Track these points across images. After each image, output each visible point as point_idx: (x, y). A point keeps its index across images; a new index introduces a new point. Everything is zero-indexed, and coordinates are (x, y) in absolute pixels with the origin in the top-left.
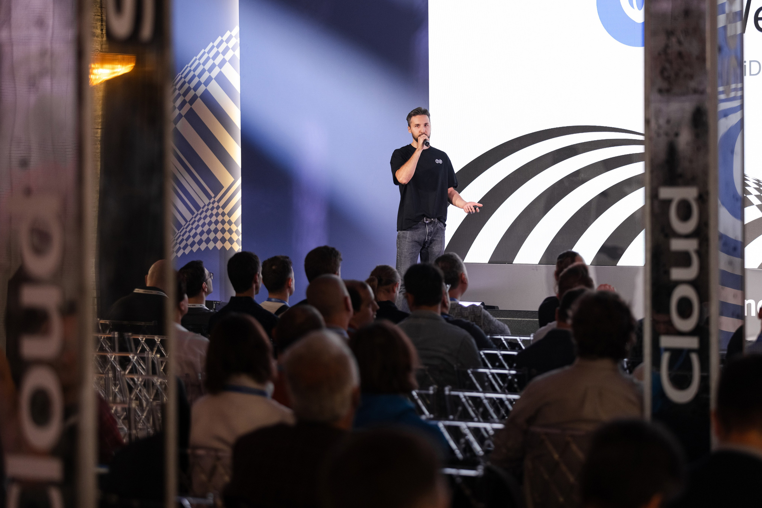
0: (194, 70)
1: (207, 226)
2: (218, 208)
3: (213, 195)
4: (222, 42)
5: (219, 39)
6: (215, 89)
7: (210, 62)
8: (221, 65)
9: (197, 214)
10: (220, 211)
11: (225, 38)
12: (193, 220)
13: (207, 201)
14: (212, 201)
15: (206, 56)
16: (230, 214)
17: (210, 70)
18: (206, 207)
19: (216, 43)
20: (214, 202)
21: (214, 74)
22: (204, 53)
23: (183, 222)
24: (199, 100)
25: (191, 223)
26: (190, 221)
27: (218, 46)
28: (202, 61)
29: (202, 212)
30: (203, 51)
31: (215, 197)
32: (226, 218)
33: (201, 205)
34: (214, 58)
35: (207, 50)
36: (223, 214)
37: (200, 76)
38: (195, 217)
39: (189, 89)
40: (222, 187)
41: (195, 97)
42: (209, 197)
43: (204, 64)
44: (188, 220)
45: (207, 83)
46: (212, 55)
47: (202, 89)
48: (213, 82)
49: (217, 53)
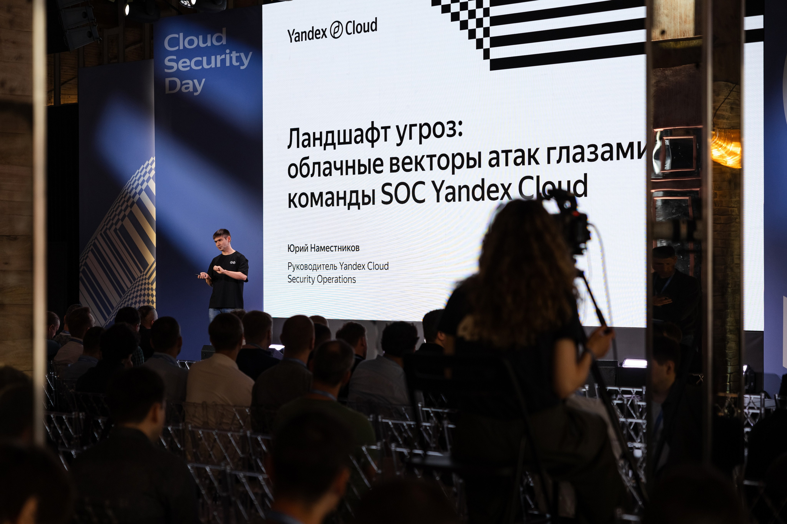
0: (133, 184)
1: (139, 291)
2: (146, 279)
3: (143, 270)
4: (148, 164)
5: (147, 162)
6: (144, 197)
7: (142, 179)
8: (148, 181)
9: (134, 284)
10: (147, 281)
11: (150, 162)
12: (132, 287)
13: (139, 274)
14: (142, 274)
15: (139, 174)
16: (152, 284)
17: (142, 184)
18: (139, 279)
19: (145, 166)
20: (143, 275)
21: (144, 187)
22: (138, 172)
23: (126, 289)
24: (135, 205)
25: (130, 289)
26: (130, 288)
27: (146, 168)
28: (137, 178)
29: (137, 282)
30: (138, 171)
31: (144, 272)
32: (150, 286)
33: (136, 277)
34: (144, 176)
35: (140, 170)
36: (148, 284)
37: (136, 188)
38: (133, 286)
39: (130, 197)
40: (148, 265)
41: (133, 203)
42: (141, 272)
43: (138, 180)
44: (129, 288)
45: (140, 193)
46: (142, 174)
47: (137, 196)
48: (144, 192)
49: (146, 173)
